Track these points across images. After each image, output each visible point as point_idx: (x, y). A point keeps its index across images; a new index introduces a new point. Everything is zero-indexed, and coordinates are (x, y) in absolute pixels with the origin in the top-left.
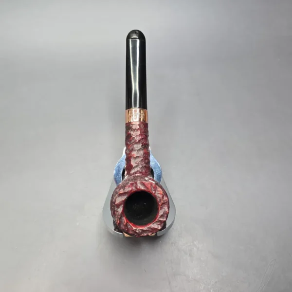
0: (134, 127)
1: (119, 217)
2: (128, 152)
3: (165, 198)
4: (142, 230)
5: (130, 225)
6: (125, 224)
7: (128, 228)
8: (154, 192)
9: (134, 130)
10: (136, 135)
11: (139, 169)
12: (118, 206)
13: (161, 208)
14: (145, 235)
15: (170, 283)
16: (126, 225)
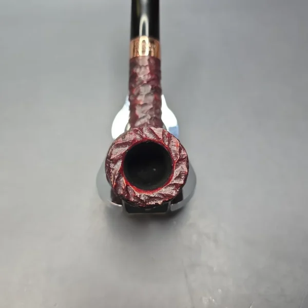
0: (141, 63)
1: (116, 177)
2: (132, 98)
3: (183, 153)
4: (148, 196)
5: (132, 189)
6: (123, 187)
7: (128, 193)
8: (167, 143)
9: (141, 67)
10: (144, 74)
11: (146, 121)
12: (115, 161)
13: (177, 166)
14: (153, 203)
15: (186, 276)
16: (126, 189)
